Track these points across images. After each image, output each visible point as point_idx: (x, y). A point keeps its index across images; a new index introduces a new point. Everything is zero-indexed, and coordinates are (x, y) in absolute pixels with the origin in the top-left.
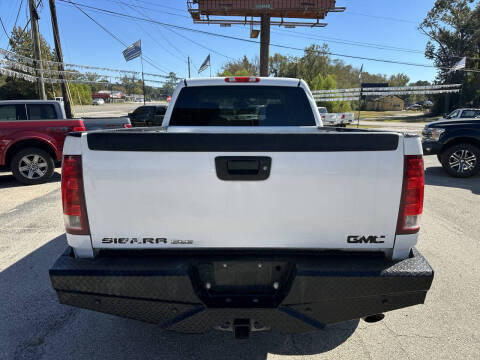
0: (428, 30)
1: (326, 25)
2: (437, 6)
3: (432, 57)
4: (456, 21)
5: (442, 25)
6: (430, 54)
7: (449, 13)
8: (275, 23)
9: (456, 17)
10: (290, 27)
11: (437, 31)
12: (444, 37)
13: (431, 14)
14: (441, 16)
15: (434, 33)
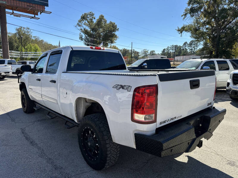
0: (79, 28)
1: (39, 18)
2: (82, 18)
3: (82, 40)
4: (90, 26)
5: (85, 27)
6: (81, 38)
7: (86, 22)
8: (9, 13)
9: (90, 24)
10: (17, 16)
11: (83, 29)
12: (86, 32)
13: (80, 21)
14: (84, 23)
15: (81, 30)
